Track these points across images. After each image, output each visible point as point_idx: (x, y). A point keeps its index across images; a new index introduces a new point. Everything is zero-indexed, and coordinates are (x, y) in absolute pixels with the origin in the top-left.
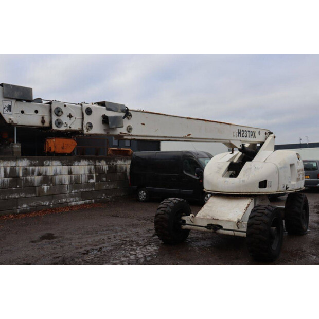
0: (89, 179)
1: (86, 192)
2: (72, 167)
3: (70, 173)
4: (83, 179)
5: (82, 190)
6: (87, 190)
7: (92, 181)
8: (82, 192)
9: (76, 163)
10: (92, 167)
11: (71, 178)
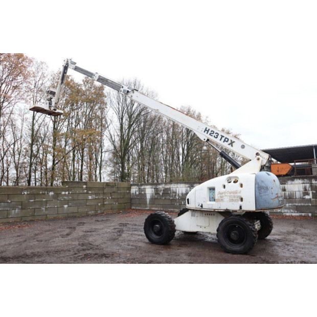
0: (304, 195)
1: (301, 206)
2: (286, 186)
3: (284, 190)
4: (298, 195)
5: (297, 204)
6: (302, 204)
7: (307, 197)
8: (297, 206)
9: (289, 182)
10: (308, 185)
11: (285, 194)
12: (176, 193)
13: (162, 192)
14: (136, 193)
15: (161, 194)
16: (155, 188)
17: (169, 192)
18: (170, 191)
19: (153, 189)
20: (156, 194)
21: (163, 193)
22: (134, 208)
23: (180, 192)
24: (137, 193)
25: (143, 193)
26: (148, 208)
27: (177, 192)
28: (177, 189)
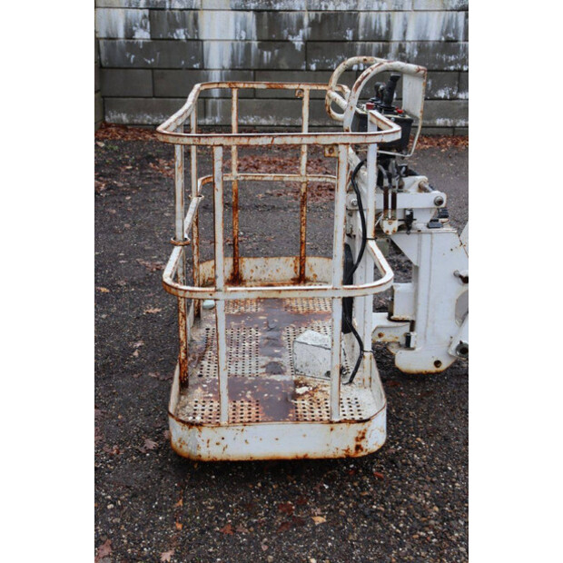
12: (387, 39)
13: (305, 31)
14: (130, 34)
15: (298, 42)
16: (257, 11)
17: (350, 33)
18: (355, 27)
19: (251, 15)
20: (265, 43)
21: (307, 41)
22: (124, 118)
23: (410, 37)
24: (142, 35)
25: (181, 34)
26: (218, 120)
27: (396, 36)
28: (397, 19)
